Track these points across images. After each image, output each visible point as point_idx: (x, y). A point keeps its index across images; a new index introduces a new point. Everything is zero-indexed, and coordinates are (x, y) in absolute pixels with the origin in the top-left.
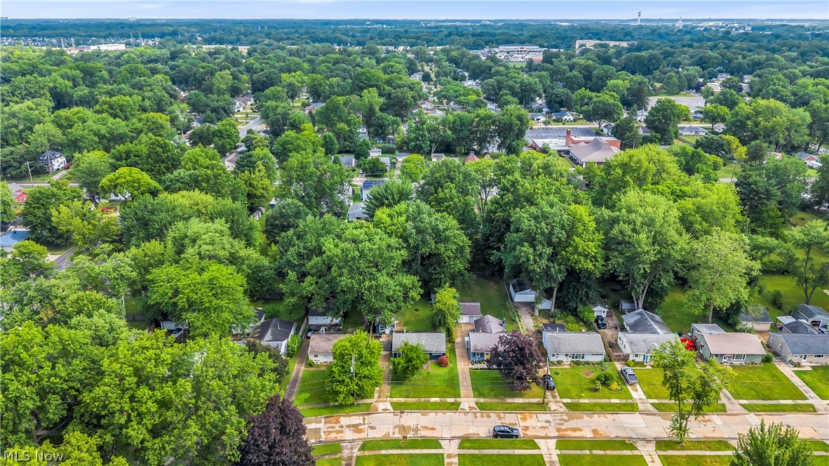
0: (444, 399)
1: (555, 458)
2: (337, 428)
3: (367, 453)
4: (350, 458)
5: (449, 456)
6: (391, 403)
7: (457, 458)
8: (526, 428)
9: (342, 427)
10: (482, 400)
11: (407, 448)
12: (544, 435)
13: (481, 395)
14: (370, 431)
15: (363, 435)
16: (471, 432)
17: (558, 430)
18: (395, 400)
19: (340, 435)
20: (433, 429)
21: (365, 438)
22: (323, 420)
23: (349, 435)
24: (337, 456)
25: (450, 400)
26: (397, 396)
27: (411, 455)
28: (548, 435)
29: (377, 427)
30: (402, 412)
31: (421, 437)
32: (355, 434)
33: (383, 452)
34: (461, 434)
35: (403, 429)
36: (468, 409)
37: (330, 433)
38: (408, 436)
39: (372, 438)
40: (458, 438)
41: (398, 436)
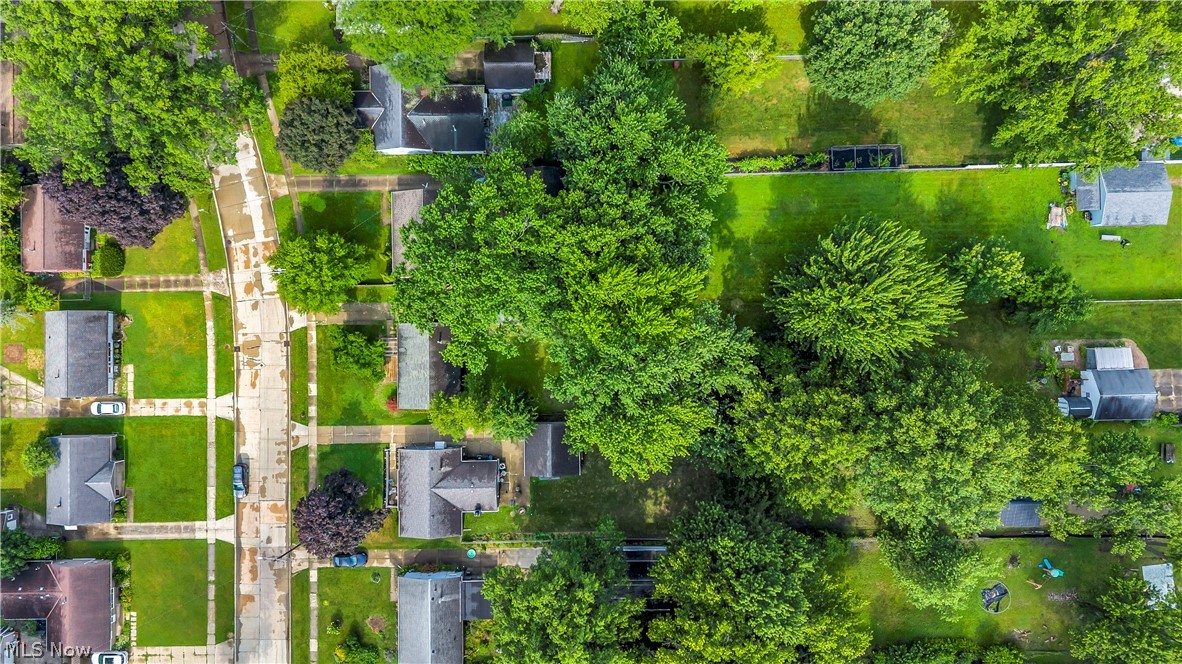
0: (315, 401)
1: (199, 535)
2: (253, 261)
3: (208, 303)
4: (199, 284)
5: (203, 405)
6: (305, 329)
7: (200, 414)
8: (257, 509)
9: (257, 265)
10: (313, 455)
11: (218, 353)
12: (244, 528)
13: (323, 457)
14: (249, 304)
15: (240, 293)
16: (248, 436)
17: (253, 552)
18: (313, 333)
19: (242, 266)
20: (253, 385)
21: (235, 298)
22: (272, 238)
23: (242, 276)
24: (202, 267)
25: (313, 411)
26: (321, 336)
27: (205, 358)
28: (243, 535)
29: (256, 312)
30: (287, 344)
31: (239, 371)
32: (243, 286)
33: (210, 324)
34: (244, 420)
35: (254, 346)
36: (294, 434)
37: (246, 252)
38: (240, 354)
39: (236, 307)
40: (238, 418)
41: (240, 340)
